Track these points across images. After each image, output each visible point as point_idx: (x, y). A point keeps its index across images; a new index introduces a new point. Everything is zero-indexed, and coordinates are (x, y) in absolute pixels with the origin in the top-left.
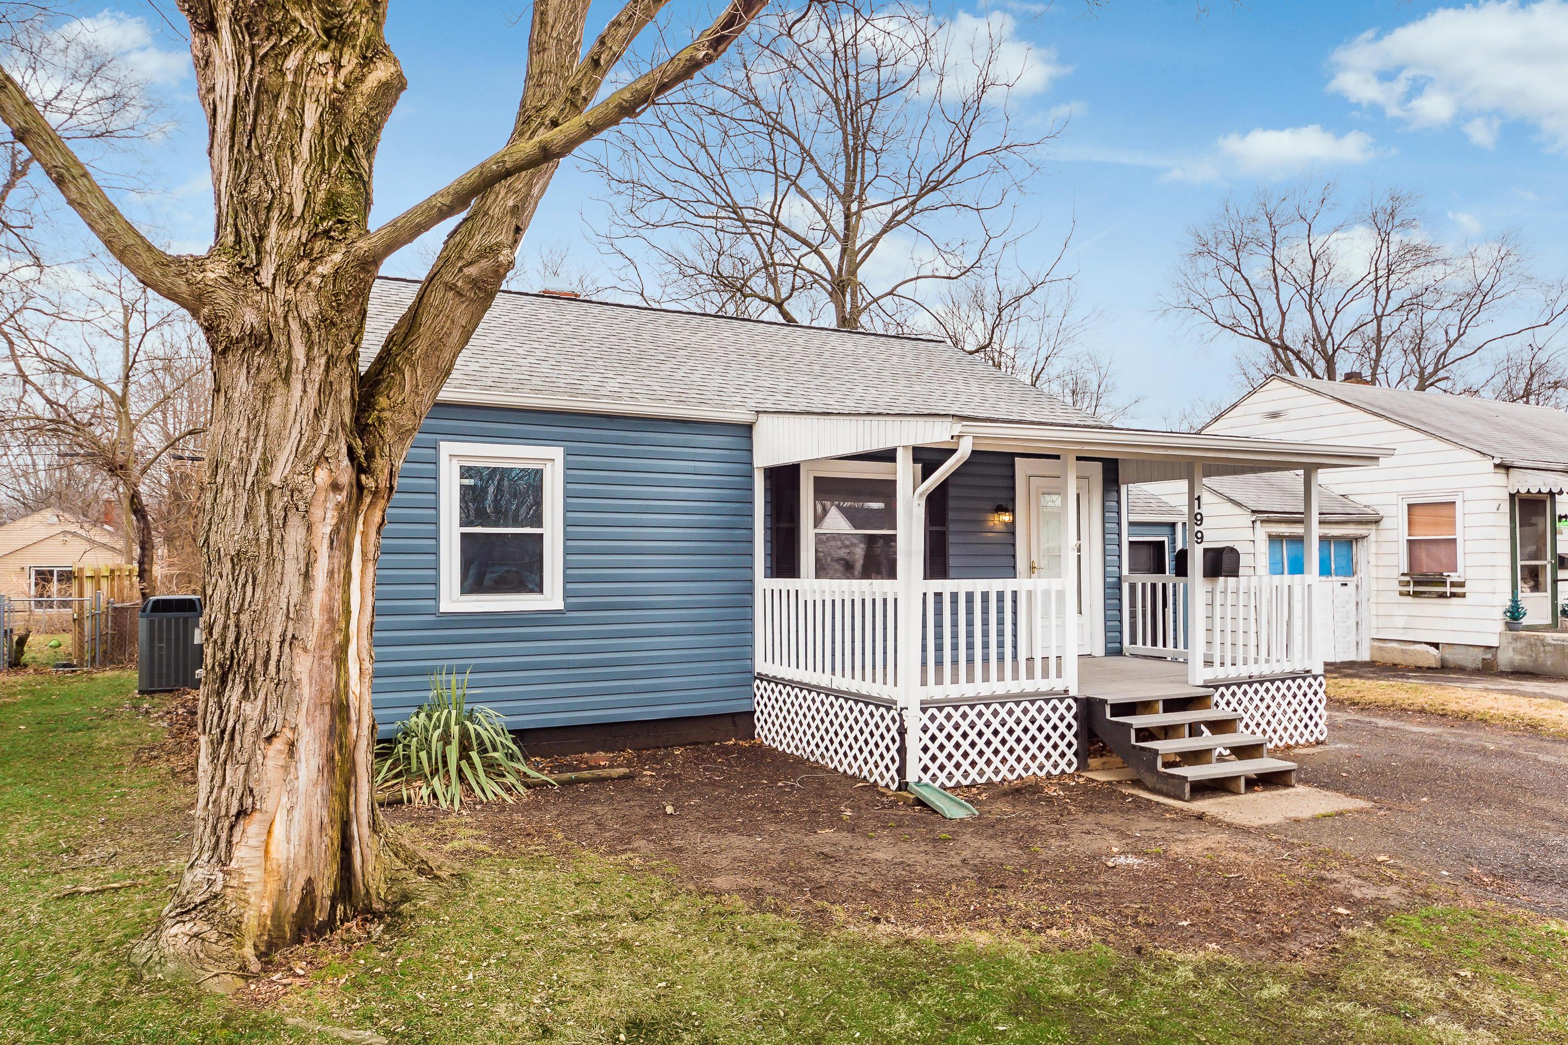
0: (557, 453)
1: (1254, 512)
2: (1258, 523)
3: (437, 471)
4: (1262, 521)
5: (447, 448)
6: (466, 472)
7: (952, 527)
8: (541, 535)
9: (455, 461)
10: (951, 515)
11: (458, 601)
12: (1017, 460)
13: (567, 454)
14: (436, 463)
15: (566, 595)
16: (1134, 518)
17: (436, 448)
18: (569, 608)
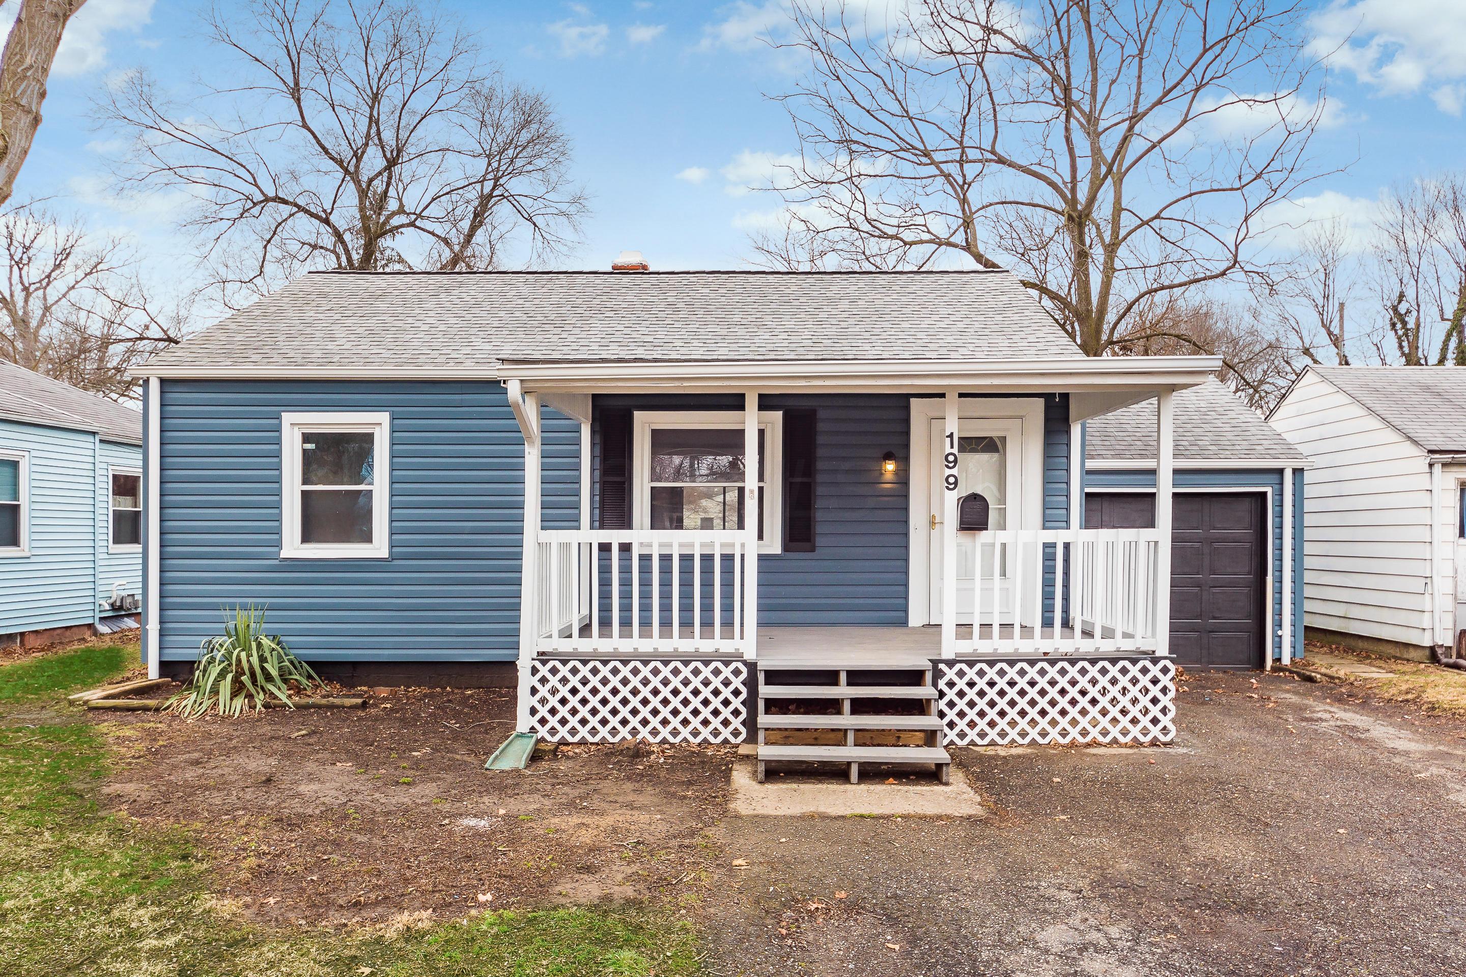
0: (384, 417)
1: (1431, 452)
2: (1437, 468)
3: (280, 438)
4: (1444, 465)
5: (288, 418)
6: (307, 438)
7: (820, 478)
8: (371, 491)
9: (296, 428)
10: (820, 465)
11: (298, 549)
12: (912, 400)
13: (393, 419)
14: (279, 430)
15: (392, 546)
16: (1091, 464)
17: (279, 418)
18: (393, 557)
